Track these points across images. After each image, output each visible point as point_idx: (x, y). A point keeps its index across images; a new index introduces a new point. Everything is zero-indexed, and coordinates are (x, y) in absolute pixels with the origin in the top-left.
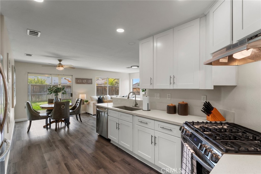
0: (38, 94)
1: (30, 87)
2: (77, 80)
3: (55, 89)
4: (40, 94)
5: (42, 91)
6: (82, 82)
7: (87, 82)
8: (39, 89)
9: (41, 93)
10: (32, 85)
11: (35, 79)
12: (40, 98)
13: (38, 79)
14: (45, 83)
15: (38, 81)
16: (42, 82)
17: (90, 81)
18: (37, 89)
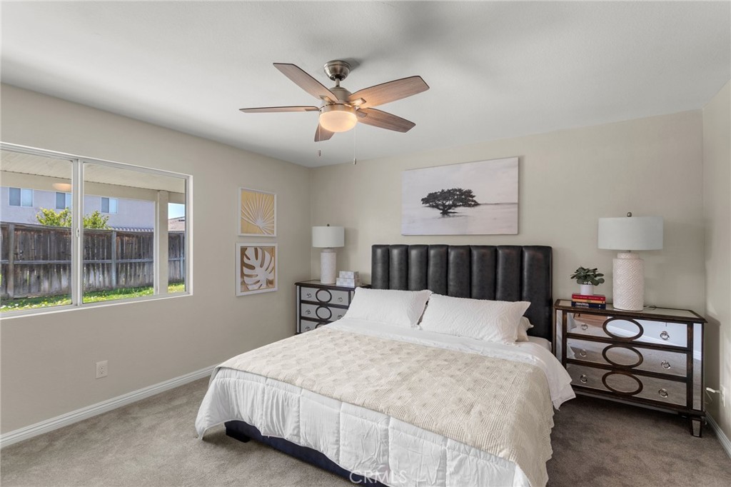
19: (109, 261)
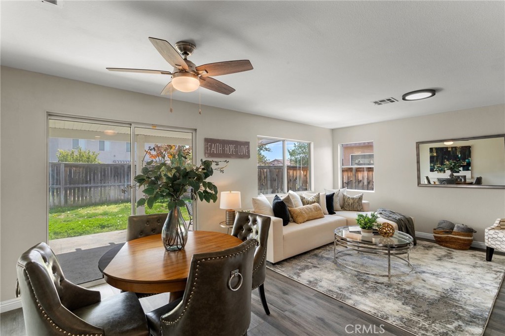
0: (80, 185)
1: (62, 168)
2: (211, 146)
3: (168, 178)
4: (86, 188)
5: (90, 180)
6: (224, 151)
7: (236, 152)
8: (84, 175)
9: (88, 185)
10: (66, 166)
11: (73, 153)
12: (86, 197)
13: (80, 153)
14: (96, 160)
15: (81, 156)
16: (88, 158)
17: (244, 149)
18: (79, 175)
19: (58, 186)
